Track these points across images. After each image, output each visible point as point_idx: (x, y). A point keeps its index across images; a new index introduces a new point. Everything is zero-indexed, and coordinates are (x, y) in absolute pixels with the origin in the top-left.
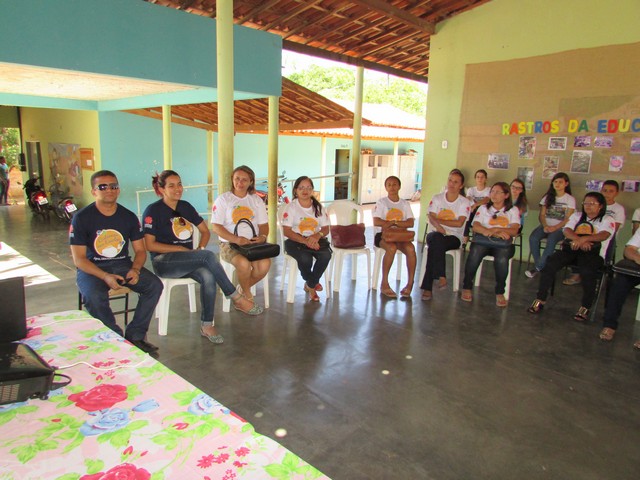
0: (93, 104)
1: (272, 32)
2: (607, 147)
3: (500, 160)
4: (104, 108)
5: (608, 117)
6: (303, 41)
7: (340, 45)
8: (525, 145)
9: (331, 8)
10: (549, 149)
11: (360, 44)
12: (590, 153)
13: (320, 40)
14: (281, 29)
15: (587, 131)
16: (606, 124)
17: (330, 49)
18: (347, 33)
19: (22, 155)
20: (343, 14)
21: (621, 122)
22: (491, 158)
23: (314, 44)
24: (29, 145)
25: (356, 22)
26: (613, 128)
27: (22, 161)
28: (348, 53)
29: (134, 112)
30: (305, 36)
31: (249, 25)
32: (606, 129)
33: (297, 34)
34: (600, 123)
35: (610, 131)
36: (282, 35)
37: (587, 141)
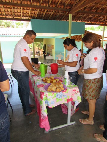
0: (54, 37)
1: (83, 22)
4: (56, 38)
6: (90, 23)
7: (99, 22)
9: (94, 16)
11: (103, 21)
13: (94, 22)
14: (85, 21)
17: (97, 23)
18: (99, 20)
19: (43, 47)
20: (97, 16)
23: (93, 23)
24: (44, 45)
25: (101, 17)
27: (43, 48)
28: (101, 23)
29: (61, 38)
30: (90, 22)
31: (78, 21)
33: (89, 21)
36: (85, 22)
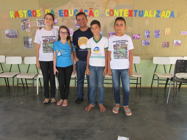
3: (13, 33)
8: (24, 24)
10: (38, 26)
16: (63, 12)
22: (7, 32)
32: (63, 15)
34: (60, 11)
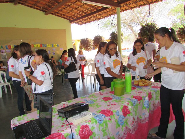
2: (10, 52)
5: (8, 45)
12: (6, 54)
15: (3, 48)
16: (8, 46)
21: (11, 46)
26: (10, 47)
32: (8, 48)
34: (6, 46)
35: (9, 48)
37: (4, 51)
